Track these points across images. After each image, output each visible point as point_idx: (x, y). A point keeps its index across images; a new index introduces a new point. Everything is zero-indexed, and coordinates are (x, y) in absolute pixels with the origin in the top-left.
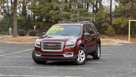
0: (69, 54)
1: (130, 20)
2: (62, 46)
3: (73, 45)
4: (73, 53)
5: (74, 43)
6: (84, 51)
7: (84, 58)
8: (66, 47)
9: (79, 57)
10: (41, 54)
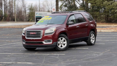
2: (42, 34)
3: (52, 33)
4: (52, 41)
5: (53, 32)
6: (65, 38)
7: (66, 45)
8: (45, 35)
9: (60, 44)
10: (25, 42)
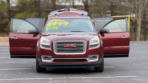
0: (93, 57)
1: (49, 16)
2: (85, 47)
4: (98, 56)
10: (53, 59)
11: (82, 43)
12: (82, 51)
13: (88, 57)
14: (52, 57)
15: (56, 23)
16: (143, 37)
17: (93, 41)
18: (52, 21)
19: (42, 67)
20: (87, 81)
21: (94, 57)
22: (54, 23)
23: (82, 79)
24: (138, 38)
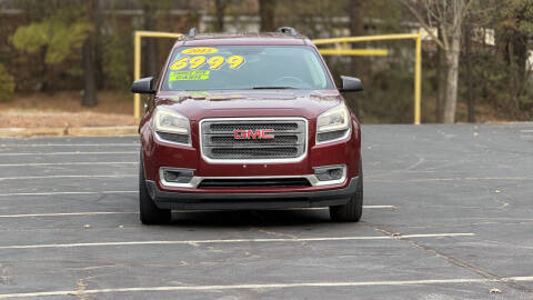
0: (330, 171)
1: (139, 34)
2: (304, 139)
4: (345, 170)
8: (317, 143)
10: (198, 179)
11: (295, 125)
12: (293, 151)
13: (312, 172)
14: (196, 174)
15: (203, 59)
16: (463, 108)
17: (328, 120)
18: (186, 51)
19: (161, 206)
20: (314, 248)
21: (333, 173)
22: (194, 59)
23: (299, 243)
24: (450, 115)
